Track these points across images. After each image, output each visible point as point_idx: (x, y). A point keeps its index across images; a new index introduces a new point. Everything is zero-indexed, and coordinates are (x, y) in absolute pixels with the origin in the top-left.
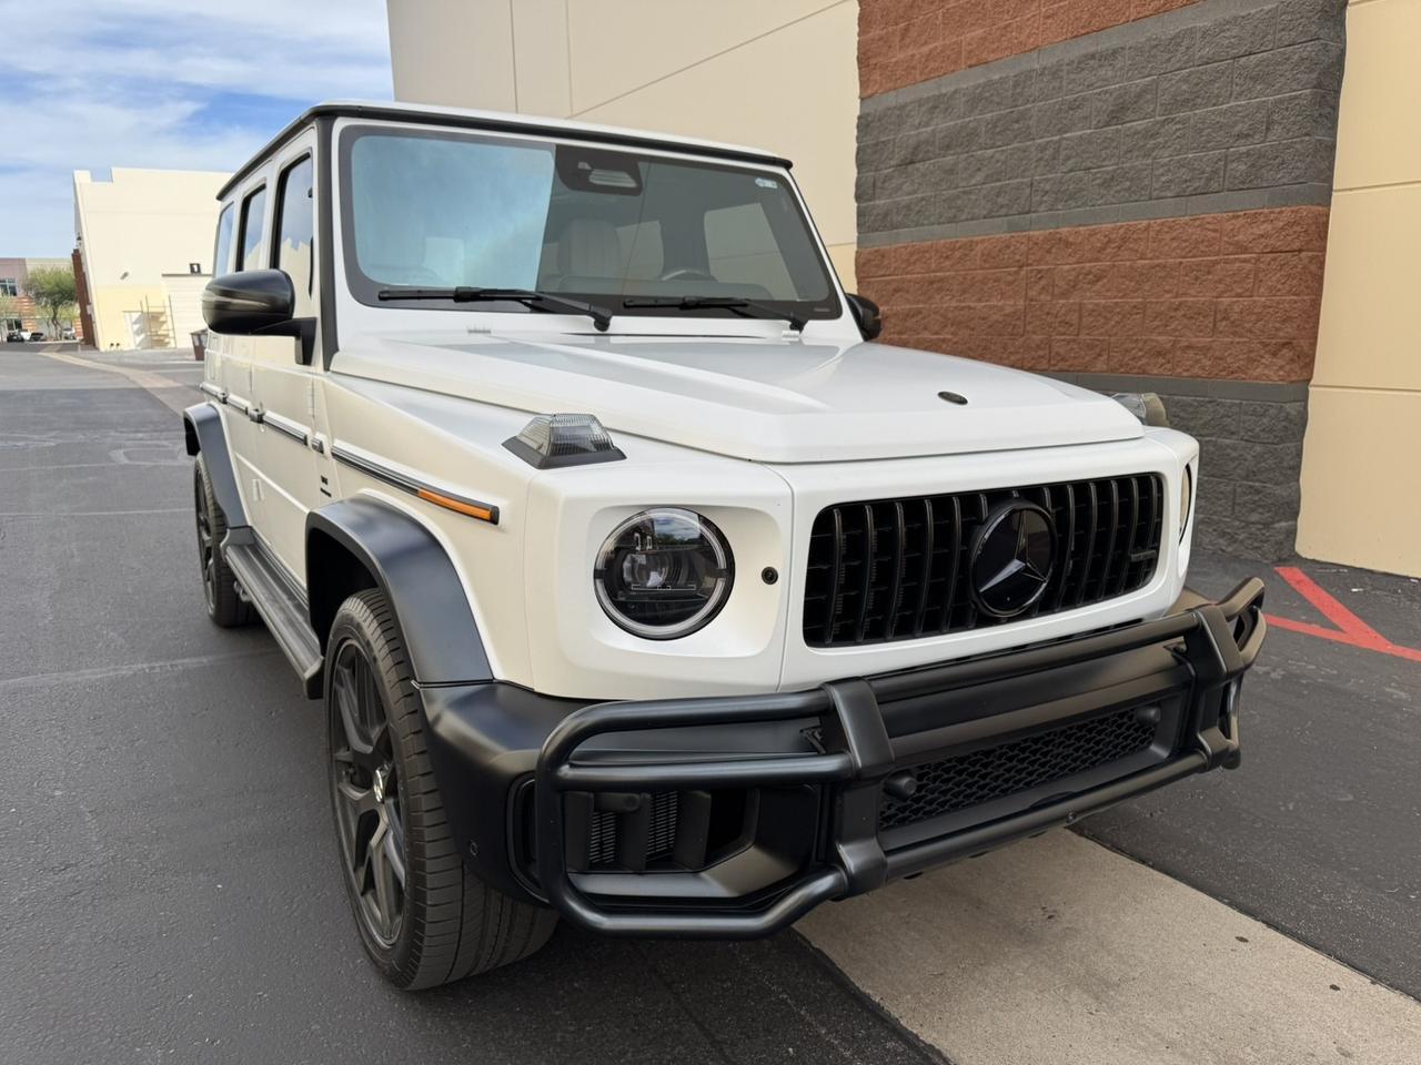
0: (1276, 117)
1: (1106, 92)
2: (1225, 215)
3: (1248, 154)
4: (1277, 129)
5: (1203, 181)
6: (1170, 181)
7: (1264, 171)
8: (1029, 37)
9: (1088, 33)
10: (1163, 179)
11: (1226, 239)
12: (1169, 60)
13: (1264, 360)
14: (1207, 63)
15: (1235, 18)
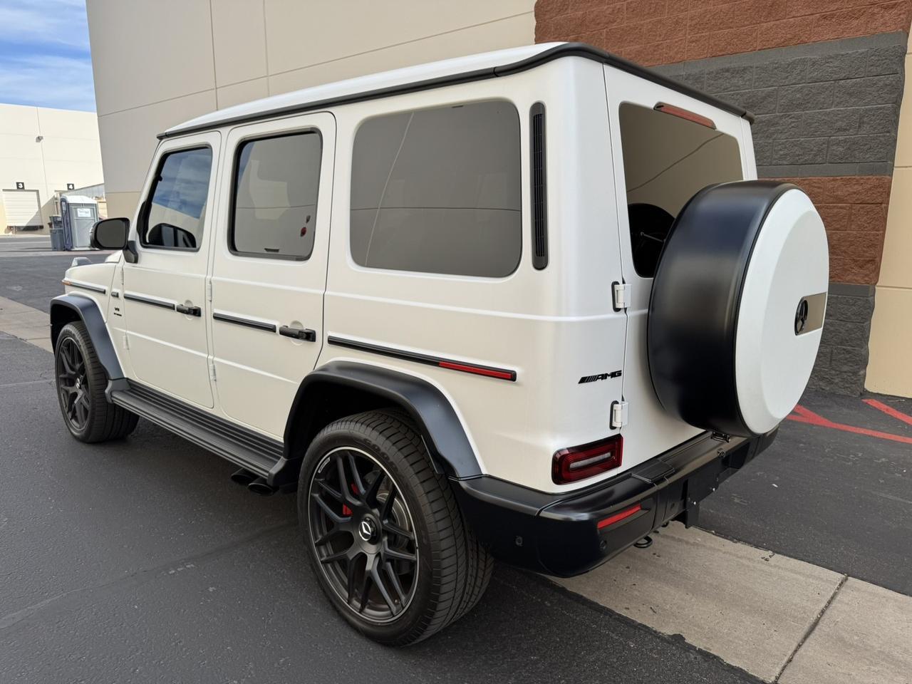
0: (865, 119)
1: (738, 94)
2: (827, 178)
3: (845, 141)
4: (867, 127)
5: (811, 156)
6: (786, 155)
7: (856, 152)
8: (677, 53)
9: (723, 55)
10: (782, 153)
11: (827, 193)
12: (787, 77)
13: (853, 271)
14: (816, 82)
15: (837, 56)
